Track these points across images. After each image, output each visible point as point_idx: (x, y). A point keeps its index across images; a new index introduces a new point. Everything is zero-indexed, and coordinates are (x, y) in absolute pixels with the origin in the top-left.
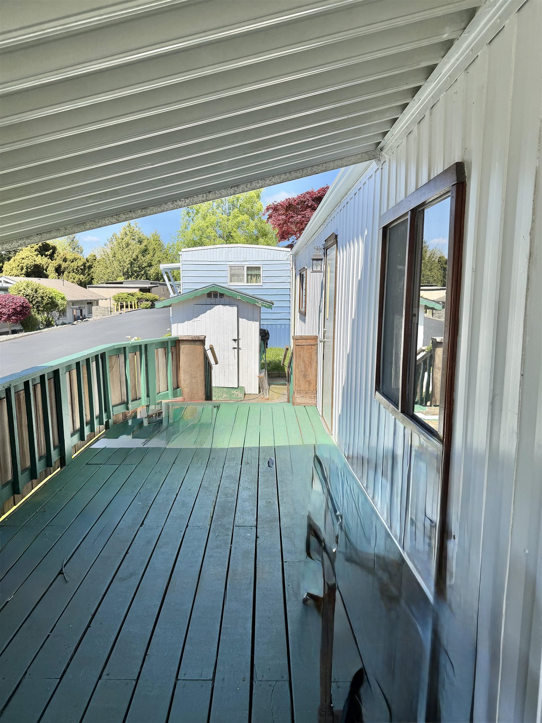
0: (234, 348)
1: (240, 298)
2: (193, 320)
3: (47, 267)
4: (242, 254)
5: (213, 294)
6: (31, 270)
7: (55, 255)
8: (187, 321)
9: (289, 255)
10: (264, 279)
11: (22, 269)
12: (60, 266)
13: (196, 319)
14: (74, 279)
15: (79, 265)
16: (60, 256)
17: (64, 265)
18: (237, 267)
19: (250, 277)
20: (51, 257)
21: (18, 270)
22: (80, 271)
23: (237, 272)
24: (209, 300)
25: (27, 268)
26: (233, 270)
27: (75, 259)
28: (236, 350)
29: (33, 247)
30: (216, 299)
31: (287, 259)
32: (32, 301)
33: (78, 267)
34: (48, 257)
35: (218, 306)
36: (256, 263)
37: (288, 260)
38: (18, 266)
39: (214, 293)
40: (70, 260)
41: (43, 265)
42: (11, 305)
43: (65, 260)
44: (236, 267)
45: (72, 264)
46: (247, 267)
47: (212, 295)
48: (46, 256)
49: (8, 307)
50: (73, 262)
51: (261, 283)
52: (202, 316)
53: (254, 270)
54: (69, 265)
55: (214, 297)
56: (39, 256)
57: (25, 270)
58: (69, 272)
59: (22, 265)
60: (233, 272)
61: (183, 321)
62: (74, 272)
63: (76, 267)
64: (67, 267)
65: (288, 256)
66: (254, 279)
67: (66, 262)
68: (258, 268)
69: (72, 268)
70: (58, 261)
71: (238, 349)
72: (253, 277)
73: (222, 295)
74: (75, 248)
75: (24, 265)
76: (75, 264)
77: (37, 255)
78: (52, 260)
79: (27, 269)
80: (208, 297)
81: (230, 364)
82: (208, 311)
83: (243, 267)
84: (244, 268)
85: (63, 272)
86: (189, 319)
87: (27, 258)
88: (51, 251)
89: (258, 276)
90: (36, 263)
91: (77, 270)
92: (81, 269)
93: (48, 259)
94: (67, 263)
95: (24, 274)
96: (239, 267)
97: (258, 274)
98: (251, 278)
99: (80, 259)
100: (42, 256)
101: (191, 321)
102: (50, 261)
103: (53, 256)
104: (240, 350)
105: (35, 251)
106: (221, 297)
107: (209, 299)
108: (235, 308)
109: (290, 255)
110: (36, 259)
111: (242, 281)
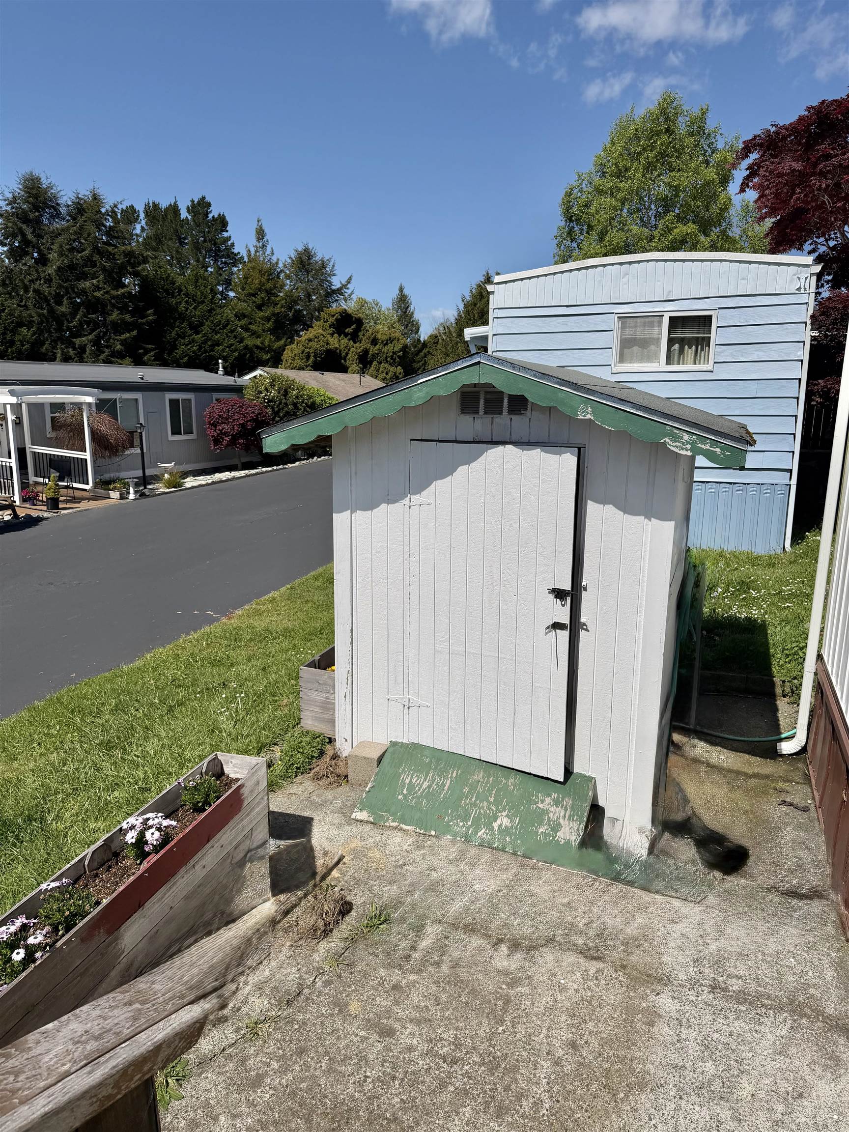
0: (557, 626)
1: (589, 416)
2: (407, 499)
3: (347, 354)
4: (658, 281)
5: (486, 400)
6: (322, 358)
7: (360, 334)
8: (384, 506)
9: (806, 278)
10: (720, 353)
11: (308, 357)
12: (366, 352)
13: (415, 499)
14: (387, 374)
15: (396, 349)
16: (368, 334)
17: (373, 350)
18: (643, 320)
19: (677, 346)
20: (354, 337)
21: (302, 359)
22: (398, 359)
23: (639, 333)
24: (469, 425)
25: (315, 356)
26: (630, 327)
27: (390, 339)
28: (564, 635)
29: (327, 321)
30: (498, 419)
31: (799, 289)
32: (279, 411)
33: (394, 353)
34: (349, 337)
35: (501, 448)
36: (701, 304)
37: (802, 291)
38: (303, 352)
39: (487, 393)
40: (383, 342)
41: (340, 351)
42: (236, 418)
43: (374, 342)
44: (639, 320)
45: (385, 349)
46: (672, 319)
47: (482, 402)
48: (346, 335)
49: (232, 422)
50: (387, 344)
51: (711, 362)
52: (439, 486)
53: (692, 326)
54: (380, 350)
55: (486, 413)
56: (336, 335)
57: (312, 359)
58: (380, 363)
59: (308, 350)
60: (629, 333)
61: (371, 506)
62: (387, 362)
63: (391, 354)
64: (378, 354)
65: (803, 281)
66: (690, 352)
67: (375, 345)
68: (705, 321)
69: (385, 356)
70: (364, 344)
71: (575, 627)
72: (686, 347)
73: (519, 404)
74: (407, 325)
75: (312, 351)
76: (389, 348)
77: (332, 335)
78: (355, 343)
79: (316, 358)
80: (462, 413)
81: (538, 685)
82: (462, 470)
83: (657, 319)
84: (660, 323)
85: (371, 363)
86: (391, 499)
87: (316, 340)
88: (354, 326)
89: (705, 342)
90: (329, 347)
91: (392, 358)
92: (399, 357)
93: (349, 340)
94: (378, 346)
95: (311, 366)
96: (647, 320)
97: (703, 338)
98: (681, 351)
99: (398, 340)
100: (340, 336)
101: (398, 505)
102: (352, 343)
103: (358, 336)
104: (582, 633)
105: (330, 327)
106: (518, 413)
107: (468, 419)
108: (569, 460)
109: (809, 275)
110: (331, 340)
111: (652, 357)
